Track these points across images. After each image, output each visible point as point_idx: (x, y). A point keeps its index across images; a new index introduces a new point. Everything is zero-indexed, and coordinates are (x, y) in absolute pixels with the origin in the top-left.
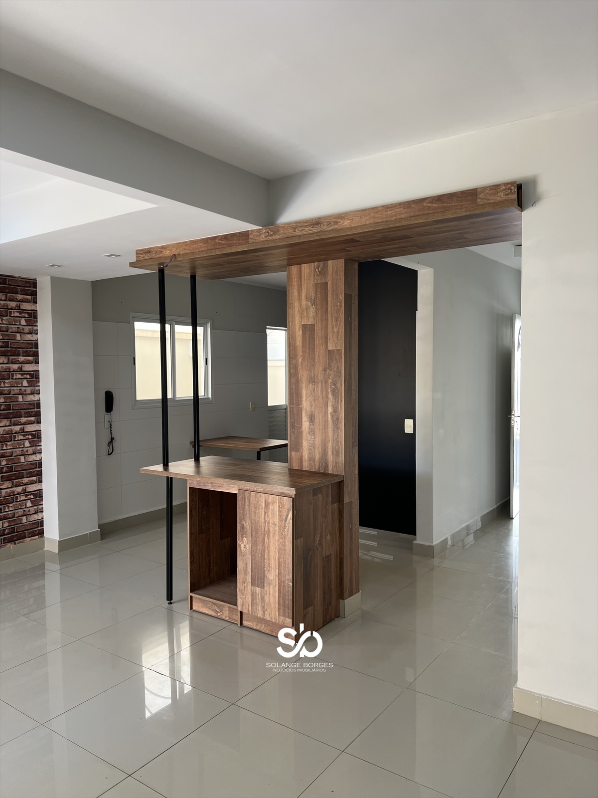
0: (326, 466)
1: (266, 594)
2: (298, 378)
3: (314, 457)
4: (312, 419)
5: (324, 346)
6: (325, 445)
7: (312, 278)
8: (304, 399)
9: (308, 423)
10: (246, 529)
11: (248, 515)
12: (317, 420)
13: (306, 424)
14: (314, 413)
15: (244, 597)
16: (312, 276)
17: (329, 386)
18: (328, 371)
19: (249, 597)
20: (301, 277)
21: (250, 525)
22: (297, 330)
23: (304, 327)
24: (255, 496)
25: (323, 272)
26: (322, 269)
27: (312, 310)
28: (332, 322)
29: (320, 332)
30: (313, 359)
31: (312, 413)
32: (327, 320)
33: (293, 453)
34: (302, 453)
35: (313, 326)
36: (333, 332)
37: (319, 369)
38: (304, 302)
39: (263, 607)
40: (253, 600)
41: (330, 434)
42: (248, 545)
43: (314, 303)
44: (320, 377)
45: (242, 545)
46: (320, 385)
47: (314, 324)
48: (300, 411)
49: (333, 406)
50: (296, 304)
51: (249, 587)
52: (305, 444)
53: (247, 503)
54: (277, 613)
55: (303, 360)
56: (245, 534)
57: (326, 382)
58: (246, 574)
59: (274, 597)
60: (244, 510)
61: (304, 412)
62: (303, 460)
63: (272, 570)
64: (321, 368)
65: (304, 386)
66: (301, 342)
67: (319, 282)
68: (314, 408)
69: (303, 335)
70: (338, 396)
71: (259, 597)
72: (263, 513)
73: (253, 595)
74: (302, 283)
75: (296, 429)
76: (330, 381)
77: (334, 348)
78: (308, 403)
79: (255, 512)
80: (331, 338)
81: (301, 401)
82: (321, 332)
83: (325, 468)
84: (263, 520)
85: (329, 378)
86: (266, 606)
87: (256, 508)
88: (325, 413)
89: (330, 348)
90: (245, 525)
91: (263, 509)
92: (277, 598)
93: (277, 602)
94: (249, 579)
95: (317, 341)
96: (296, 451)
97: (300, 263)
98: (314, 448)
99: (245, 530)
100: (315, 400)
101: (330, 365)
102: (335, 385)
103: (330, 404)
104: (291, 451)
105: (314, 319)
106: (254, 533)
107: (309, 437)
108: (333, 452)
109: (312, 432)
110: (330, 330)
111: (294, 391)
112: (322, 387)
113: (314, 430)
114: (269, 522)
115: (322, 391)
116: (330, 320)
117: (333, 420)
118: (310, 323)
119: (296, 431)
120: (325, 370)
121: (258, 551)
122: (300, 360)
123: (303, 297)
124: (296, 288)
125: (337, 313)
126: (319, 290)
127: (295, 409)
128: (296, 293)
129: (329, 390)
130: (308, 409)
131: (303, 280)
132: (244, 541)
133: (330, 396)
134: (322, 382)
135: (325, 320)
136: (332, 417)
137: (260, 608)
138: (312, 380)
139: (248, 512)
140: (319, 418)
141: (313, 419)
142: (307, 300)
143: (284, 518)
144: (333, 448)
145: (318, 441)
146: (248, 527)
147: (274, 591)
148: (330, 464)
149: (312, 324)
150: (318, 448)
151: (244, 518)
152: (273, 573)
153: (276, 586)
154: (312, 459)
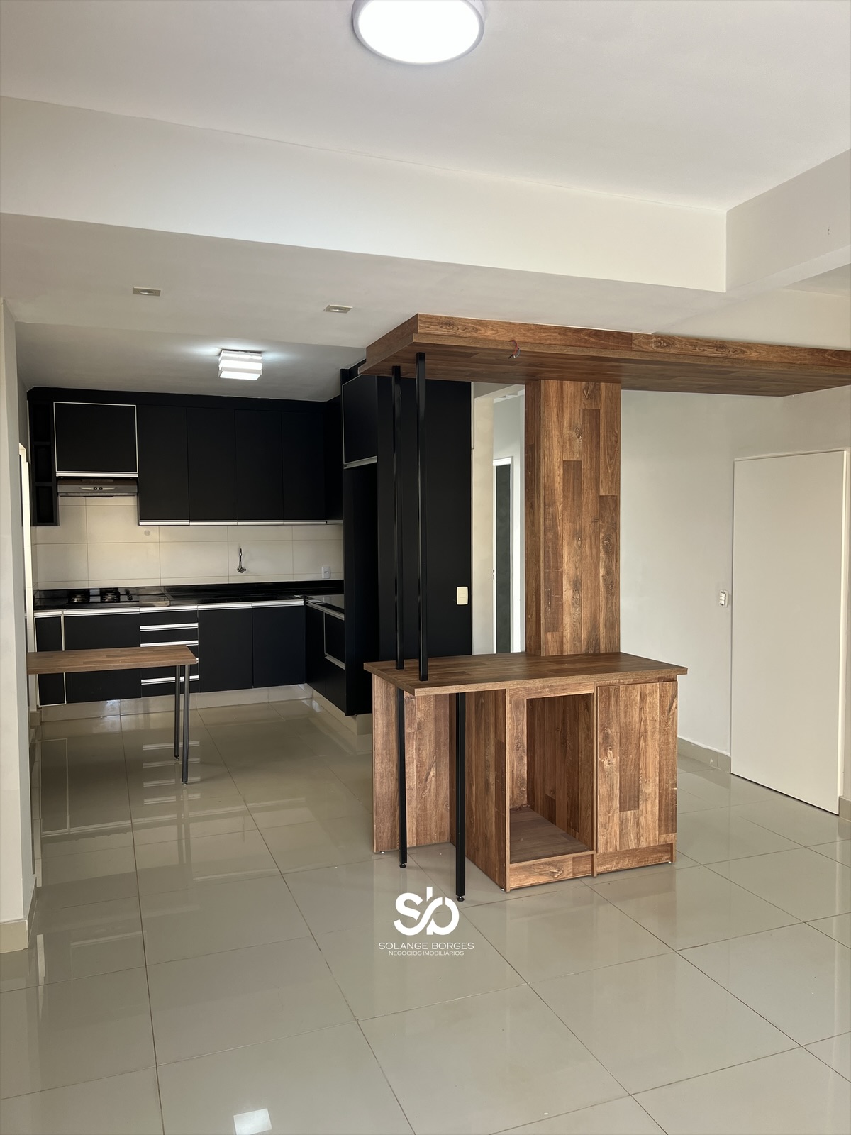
0: (597, 644)
1: (642, 815)
2: (557, 532)
3: (579, 636)
4: (576, 585)
5: (594, 491)
6: (595, 618)
7: (579, 401)
8: (565, 560)
9: (571, 591)
10: (612, 737)
11: (614, 718)
12: (584, 587)
13: (568, 593)
14: (579, 578)
15: (609, 831)
16: (579, 398)
17: (601, 542)
18: (599, 522)
19: (616, 829)
20: (562, 397)
21: (618, 730)
22: (556, 468)
23: (566, 465)
24: (626, 690)
25: (594, 396)
26: (592, 392)
27: (578, 443)
28: (605, 461)
29: (589, 472)
30: (579, 507)
31: (577, 578)
32: (598, 457)
33: (549, 635)
34: (563, 632)
35: (578, 464)
36: (606, 473)
37: (587, 520)
38: (566, 431)
39: (638, 833)
40: (622, 830)
41: (602, 603)
42: (615, 759)
43: (580, 434)
44: (589, 530)
45: (606, 762)
46: (588, 540)
47: (581, 461)
48: (559, 577)
49: (605, 567)
50: (555, 432)
51: (617, 815)
52: (567, 620)
53: (613, 703)
54: (657, 833)
55: (565, 508)
56: (610, 746)
57: (597, 537)
58: (611, 799)
59: (653, 813)
60: (608, 713)
61: (565, 578)
62: (565, 641)
63: (651, 780)
64: (590, 519)
65: (565, 543)
66: (561, 484)
67: (588, 407)
68: (581, 572)
69: (564, 474)
70: (613, 554)
71: (631, 823)
72: (638, 710)
73: (623, 824)
74: (565, 406)
75: (553, 601)
76: (602, 535)
77: (607, 494)
78: (571, 565)
79: (626, 712)
80: (604, 480)
81: (562, 562)
82: (591, 473)
83: (596, 646)
84: (637, 720)
85: (600, 531)
86: (641, 831)
87: (626, 706)
88: (596, 576)
89: (602, 493)
90: (610, 732)
91: (638, 705)
92: (657, 813)
93: (657, 818)
94: (616, 803)
95: (585, 484)
96: (553, 631)
97: (561, 379)
98: (581, 623)
99: (610, 740)
100: (581, 560)
101: (601, 516)
102: (608, 539)
103: (602, 564)
104: (546, 632)
105: (581, 454)
106: (623, 740)
107: (573, 610)
108: (606, 625)
109: (577, 603)
110: (602, 471)
111: (551, 549)
112: (591, 544)
113: (581, 600)
114: (646, 720)
115: (591, 548)
116: (602, 457)
117: (606, 585)
118: (575, 459)
119: (553, 603)
120: (595, 521)
121: (630, 763)
122: (560, 509)
123: (565, 424)
124: (555, 410)
125: (611, 450)
126: (587, 418)
127: (552, 575)
128: (555, 418)
129: (601, 547)
130: (571, 572)
131: (565, 401)
132: (609, 755)
133: (602, 554)
134: (591, 537)
135: (596, 457)
136: (605, 581)
137: (632, 837)
138: (577, 535)
139: (614, 714)
140: (586, 584)
141: (578, 585)
142: (570, 429)
143: (667, 708)
144: (606, 619)
145: (586, 614)
146: (615, 734)
147: (653, 806)
148: (602, 640)
149: (577, 461)
150: (586, 622)
151: (609, 724)
152: (651, 784)
153: (655, 799)
154: (576, 638)
